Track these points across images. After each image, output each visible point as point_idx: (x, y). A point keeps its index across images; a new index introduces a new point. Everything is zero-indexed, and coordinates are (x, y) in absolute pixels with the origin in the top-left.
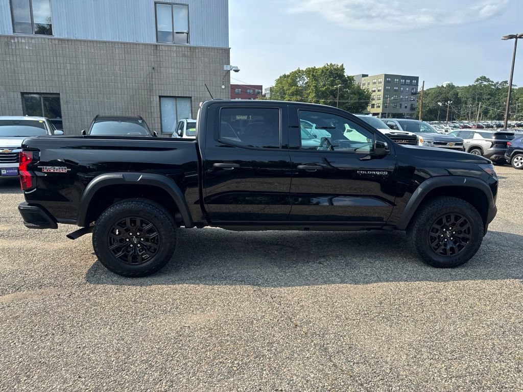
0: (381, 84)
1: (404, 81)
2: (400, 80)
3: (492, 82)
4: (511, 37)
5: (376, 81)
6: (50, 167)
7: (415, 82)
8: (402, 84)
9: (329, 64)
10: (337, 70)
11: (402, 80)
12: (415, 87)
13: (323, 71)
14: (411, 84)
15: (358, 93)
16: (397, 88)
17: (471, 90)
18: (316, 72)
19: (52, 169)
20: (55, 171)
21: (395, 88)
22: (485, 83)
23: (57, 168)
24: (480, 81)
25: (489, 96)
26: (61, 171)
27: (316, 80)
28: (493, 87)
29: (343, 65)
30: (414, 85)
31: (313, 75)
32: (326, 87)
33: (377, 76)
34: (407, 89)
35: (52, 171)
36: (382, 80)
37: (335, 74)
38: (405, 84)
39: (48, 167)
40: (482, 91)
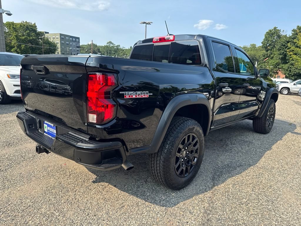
0: (58, 39)
1: (71, 39)
2: (69, 38)
3: (115, 45)
4: (144, 23)
5: (54, 37)
6: (132, 92)
7: (78, 40)
8: (71, 41)
9: (25, 22)
10: (32, 26)
11: (70, 38)
12: (78, 43)
13: (21, 26)
14: (75, 41)
15: (48, 43)
16: (68, 43)
17: (106, 48)
18: (16, 26)
19: (134, 95)
20: (137, 97)
21: (67, 43)
22: (112, 45)
23: (139, 93)
24: (109, 44)
25: (114, 52)
26: (143, 97)
27: (16, 31)
28: (115, 47)
29: (35, 23)
30: (77, 42)
31: (13, 27)
32: (25, 37)
33: (55, 34)
34: (74, 44)
35: (134, 97)
36: (59, 37)
37: (31, 29)
38: (72, 41)
39: (130, 93)
40: (111, 49)
